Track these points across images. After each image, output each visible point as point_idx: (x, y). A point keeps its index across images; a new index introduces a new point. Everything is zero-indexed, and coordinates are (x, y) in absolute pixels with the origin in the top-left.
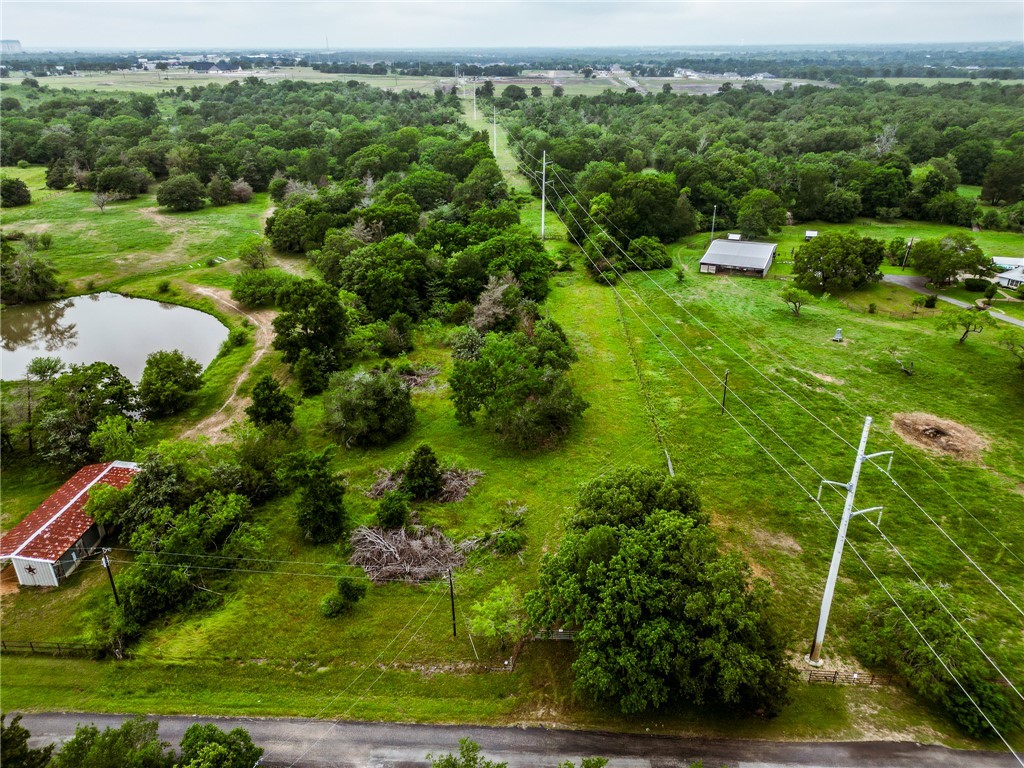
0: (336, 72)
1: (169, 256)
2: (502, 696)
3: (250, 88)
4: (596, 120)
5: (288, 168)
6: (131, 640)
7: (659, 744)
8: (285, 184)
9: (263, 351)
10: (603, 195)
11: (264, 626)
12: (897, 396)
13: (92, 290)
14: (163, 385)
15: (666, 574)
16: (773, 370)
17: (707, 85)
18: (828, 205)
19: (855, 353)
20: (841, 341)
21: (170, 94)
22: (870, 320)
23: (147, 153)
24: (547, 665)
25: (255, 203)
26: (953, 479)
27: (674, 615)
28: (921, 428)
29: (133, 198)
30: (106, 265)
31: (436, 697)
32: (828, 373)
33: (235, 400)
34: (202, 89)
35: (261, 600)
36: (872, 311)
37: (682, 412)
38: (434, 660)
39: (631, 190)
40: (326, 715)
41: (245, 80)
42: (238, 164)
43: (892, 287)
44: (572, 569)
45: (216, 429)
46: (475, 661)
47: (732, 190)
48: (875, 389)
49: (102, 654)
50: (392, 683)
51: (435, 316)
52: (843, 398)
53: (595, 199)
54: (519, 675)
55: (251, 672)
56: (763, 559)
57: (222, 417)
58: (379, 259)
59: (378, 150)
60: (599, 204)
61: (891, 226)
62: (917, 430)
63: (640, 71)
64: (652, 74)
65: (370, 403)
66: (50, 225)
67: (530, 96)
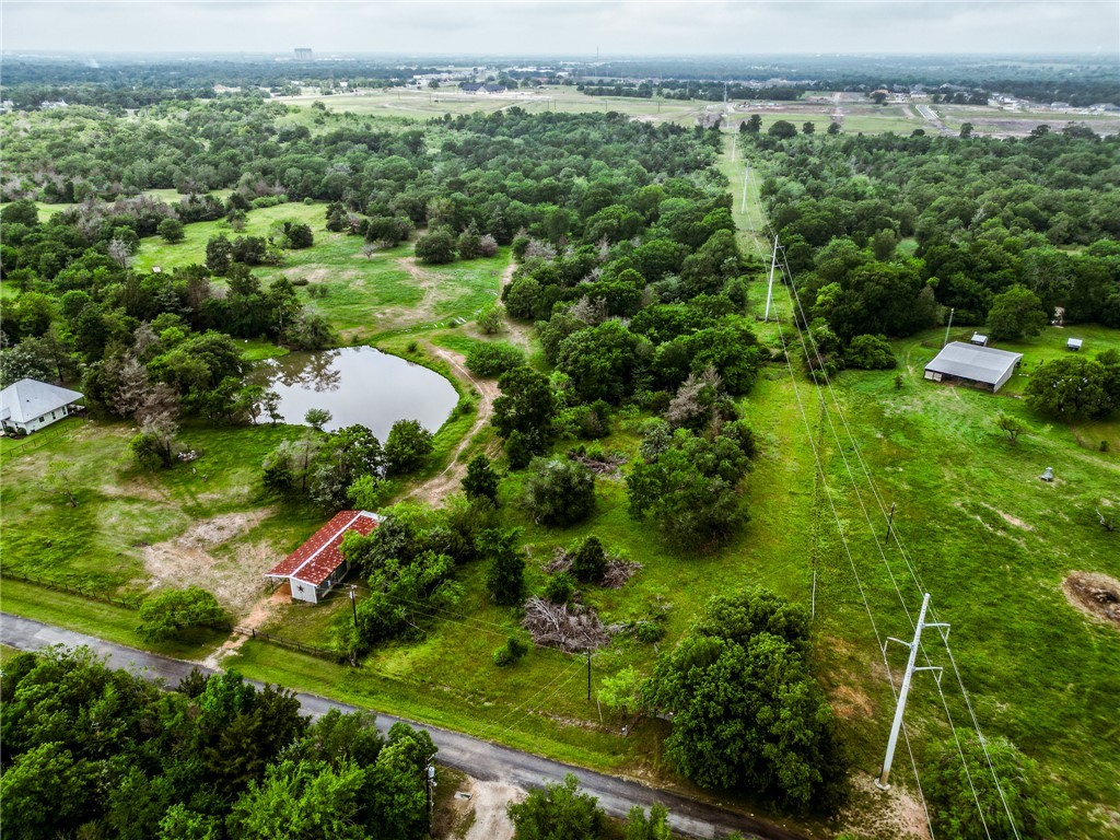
0: (601, 95)
1: (419, 313)
2: (614, 754)
3: (512, 119)
4: (868, 169)
5: (532, 225)
6: (362, 654)
7: (726, 817)
8: (528, 242)
9: (484, 421)
10: (832, 285)
11: (452, 662)
12: (1085, 552)
13: (356, 343)
14: (403, 449)
15: (752, 687)
16: (959, 504)
18: (1108, 307)
19: (1061, 497)
20: (1050, 480)
21: (438, 122)
22: (1097, 461)
23: (411, 202)
24: (655, 738)
25: (499, 258)
26: (1101, 649)
27: (749, 719)
28: (1094, 590)
29: (396, 246)
30: (369, 319)
31: (566, 742)
32: (1019, 515)
33: (456, 466)
34: (468, 117)
35: (452, 642)
36: (1104, 449)
37: (846, 535)
38: (569, 715)
39: (864, 282)
40: (485, 737)
42: (488, 218)
44: (680, 668)
45: (437, 491)
46: (599, 722)
47: (989, 283)
48: (1064, 540)
49: (342, 660)
50: (535, 725)
51: (636, 402)
52: (1023, 545)
53: (824, 288)
54: (630, 741)
55: (439, 695)
56: (871, 690)
57: (443, 480)
58: (592, 344)
59: (618, 211)
60: (826, 295)
62: (1087, 591)
63: (944, 96)
64: (960, 100)
65: (558, 489)
66: (327, 270)
67: (800, 132)
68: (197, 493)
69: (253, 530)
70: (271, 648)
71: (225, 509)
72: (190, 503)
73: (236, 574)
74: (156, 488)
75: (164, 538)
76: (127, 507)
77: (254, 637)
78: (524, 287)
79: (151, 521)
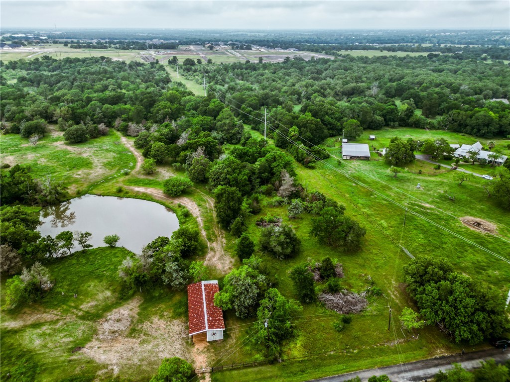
0: (80, 48)
1: (99, 171)
2: (421, 348)
3: (47, 62)
4: (239, 78)
5: (123, 116)
8: (127, 125)
9: (200, 218)
10: (294, 127)
12: (455, 210)
13: (79, 194)
16: (406, 204)
17: (273, 55)
19: (428, 193)
22: (422, 177)
23: (39, 111)
25: (111, 135)
26: (495, 242)
28: (472, 223)
29: (44, 136)
30: (72, 179)
32: (426, 203)
33: (211, 244)
36: (420, 173)
37: (389, 227)
39: (305, 124)
40: (372, 367)
41: (42, 57)
43: (419, 160)
45: (215, 259)
46: (404, 338)
47: (336, 118)
48: (446, 208)
49: (271, 362)
50: (383, 351)
51: (260, 192)
52: (439, 213)
57: (213, 253)
58: (230, 169)
60: (294, 131)
61: (396, 130)
63: (235, 46)
64: (242, 48)
65: (288, 240)
66: (13, 157)
67: (196, 63)
68: (78, 306)
69: (139, 314)
70: (228, 373)
71: (108, 308)
72: (80, 314)
73: (160, 342)
74: (45, 312)
75: (87, 340)
76: (39, 331)
77: (212, 372)
78: (159, 147)
79: (66, 333)
